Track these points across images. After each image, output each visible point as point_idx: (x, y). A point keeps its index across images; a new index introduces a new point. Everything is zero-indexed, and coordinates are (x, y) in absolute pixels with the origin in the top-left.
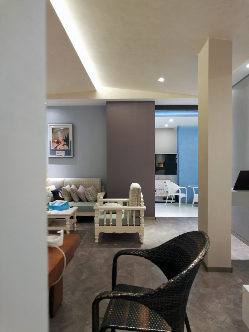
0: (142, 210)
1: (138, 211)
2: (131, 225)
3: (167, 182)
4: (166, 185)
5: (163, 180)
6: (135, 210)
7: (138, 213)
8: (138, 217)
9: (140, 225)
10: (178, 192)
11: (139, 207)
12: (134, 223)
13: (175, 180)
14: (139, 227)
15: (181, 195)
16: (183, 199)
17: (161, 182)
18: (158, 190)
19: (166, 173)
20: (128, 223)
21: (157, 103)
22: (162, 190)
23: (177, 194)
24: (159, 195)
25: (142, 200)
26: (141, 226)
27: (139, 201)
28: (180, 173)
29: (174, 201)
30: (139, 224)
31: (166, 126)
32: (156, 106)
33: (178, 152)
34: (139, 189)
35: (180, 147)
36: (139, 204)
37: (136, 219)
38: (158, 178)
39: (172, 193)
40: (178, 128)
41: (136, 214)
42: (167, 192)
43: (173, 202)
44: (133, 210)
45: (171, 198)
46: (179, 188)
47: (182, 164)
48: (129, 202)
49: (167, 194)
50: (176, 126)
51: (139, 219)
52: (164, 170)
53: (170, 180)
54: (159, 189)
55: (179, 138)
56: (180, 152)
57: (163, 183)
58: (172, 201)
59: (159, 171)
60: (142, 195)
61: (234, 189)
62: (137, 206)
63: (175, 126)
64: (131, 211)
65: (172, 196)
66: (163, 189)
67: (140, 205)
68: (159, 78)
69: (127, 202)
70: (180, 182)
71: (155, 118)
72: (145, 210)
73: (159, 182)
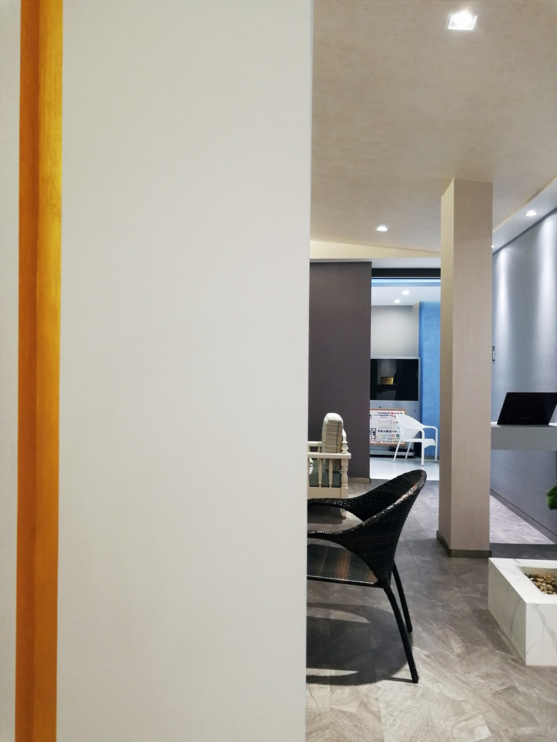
0: (345, 459)
1: (338, 462)
2: (325, 485)
3: (396, 415)
4: (396, 421)
5: (390, 412)
6: (333, 459)
7: (338, 465)
8: (337, 473)
9: (340, 487)
10: (419, 435)
11: (339, 454)
12: (331, 483)
13: (415, 411)
14: (339, 488)
15: (426, 443)
16: (430, 449)
17: (386, 415)
18: (379, 431)
19: (398, 398)
20: (320, 483)
21: (375, 265)
22: (387, 431)
23: (418, 440)
24: (381, 442)
25: (345, 442)
26: (342, 488)
27: (339, 444)
28: (424, 397)
29: (411, 454)
30: (339, 485)
31: (397, 302)
32: (374, 270)
33: (420, 355)
34: (340, 422)
35: (426, 344)
36: (339, 450)
37: (333, 476)
38: (380, 407)
39: (408, 438)
40: (421, 306)
41: (335, 467)
42: (398, 436)
43: (409, 457)
44: (329, 459)
45: (406, 448)
46: (421, 427)
47: (429, 380)
48: (321, 448)
49: (397, 440)
50: (418, 302)
51: (339, 475)
52: (395, 392)
53: (403, 412)
54: (381, 430)
55: (423, 325)
56: (425, 354)
57: (389, 418)
58: (407, 454)
59: (384, 393)
60: (344, 434)
61: (498, 424)
62: (336, 452)
63: (415, 302)
64: (324, 461)
65: (407, 444)
66: (389, 430)
67: (342, 451)
68: (378, 226)
69: (317, 448)
70: (424, 416)
71: (372, 288)
72: (349, 460)
73: (382, 415)
